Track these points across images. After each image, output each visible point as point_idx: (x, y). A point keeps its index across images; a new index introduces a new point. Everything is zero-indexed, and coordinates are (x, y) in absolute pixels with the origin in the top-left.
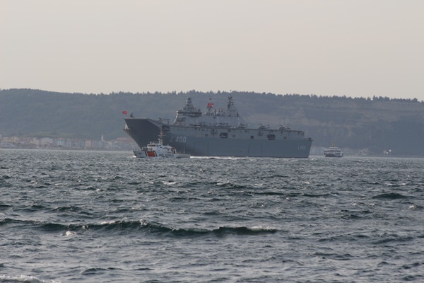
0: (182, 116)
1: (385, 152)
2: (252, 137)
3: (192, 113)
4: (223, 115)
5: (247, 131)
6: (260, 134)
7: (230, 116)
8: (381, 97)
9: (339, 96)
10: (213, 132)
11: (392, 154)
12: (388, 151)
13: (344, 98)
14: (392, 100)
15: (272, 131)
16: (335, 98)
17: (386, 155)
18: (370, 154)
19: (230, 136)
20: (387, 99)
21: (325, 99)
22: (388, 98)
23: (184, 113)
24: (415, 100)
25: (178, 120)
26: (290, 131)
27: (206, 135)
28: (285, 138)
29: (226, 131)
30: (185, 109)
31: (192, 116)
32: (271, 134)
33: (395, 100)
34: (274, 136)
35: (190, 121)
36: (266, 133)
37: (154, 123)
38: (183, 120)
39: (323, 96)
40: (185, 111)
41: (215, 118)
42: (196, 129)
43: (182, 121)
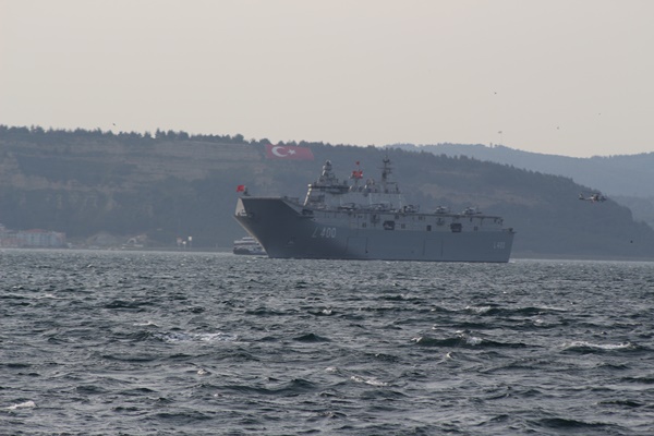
0: (318, 193)
1: (179, 241)
2: (429, 228)
3: (334, 187)
4: (376, 191)
5: (422, 217)
6: (440, 223)
7: (386, 192)
8: (171, 133)
9: (88, 129)
10: (374, 220)
11: (195, 246)
12: (186, 240)
13: (98, 133)
14: (193, 137)
15: (458, 217)
16: (80, 133)
17: (182, 248)
18: (150, 246)
19: (398, 227)
20: (183, 135)
21: (59, 136)
22: (186, 134)
23: (323, 188)
24: (239, 138)
25: (311, 200)
26: (483, 218)
27: (364, 225)
28: (476, 228)
29: (391, 218)
30: (321, 181)
31: (334, 193)
32: (457, 222)
33: (200, 138)
34: (459, 225)
35: (331, 202)
36: (449, 221)
37: (291, 205)
38: (320, 199)
39: (55, 129)
40: (321, 184)
41: (366, 195)
42: (350, 214)
43: (319, 201)
